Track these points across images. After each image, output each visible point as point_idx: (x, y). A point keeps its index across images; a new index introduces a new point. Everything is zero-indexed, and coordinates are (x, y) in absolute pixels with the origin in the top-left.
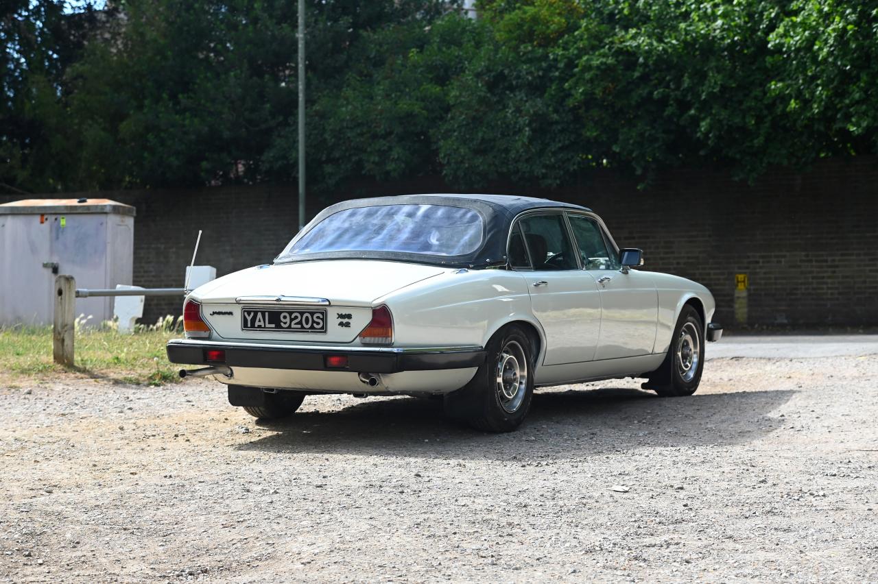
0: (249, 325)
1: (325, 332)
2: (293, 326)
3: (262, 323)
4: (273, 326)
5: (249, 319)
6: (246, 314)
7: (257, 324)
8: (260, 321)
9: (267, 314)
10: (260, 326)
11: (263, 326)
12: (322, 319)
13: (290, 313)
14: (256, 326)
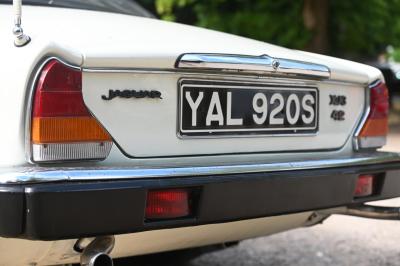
0: (194, 123)
1: (317, 129)
2: (273, 121)
3: (219, 118)
4: (239, 122)
5: (194, 106)
6: (188, 94)
7: (210, 118)
8: (215, 112)
9: (229, 94)
10: (215, 124)
11: (221, 123)
12: (314, 106)
13: (269, 95)
14: (208, 123)
